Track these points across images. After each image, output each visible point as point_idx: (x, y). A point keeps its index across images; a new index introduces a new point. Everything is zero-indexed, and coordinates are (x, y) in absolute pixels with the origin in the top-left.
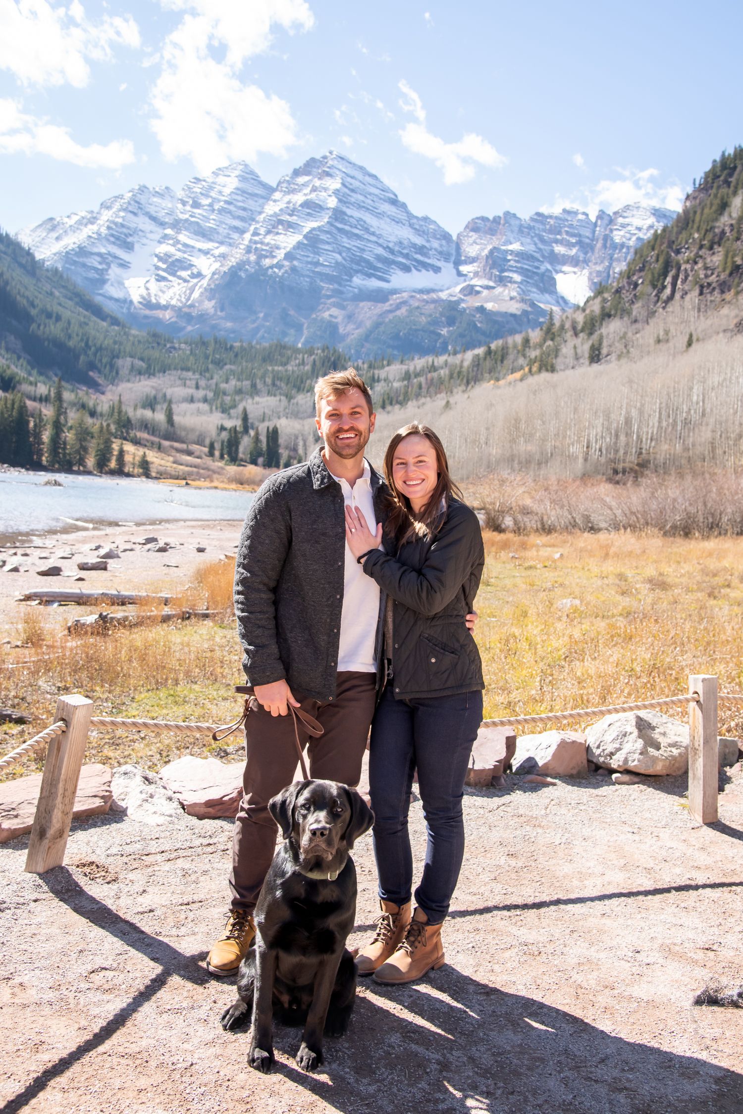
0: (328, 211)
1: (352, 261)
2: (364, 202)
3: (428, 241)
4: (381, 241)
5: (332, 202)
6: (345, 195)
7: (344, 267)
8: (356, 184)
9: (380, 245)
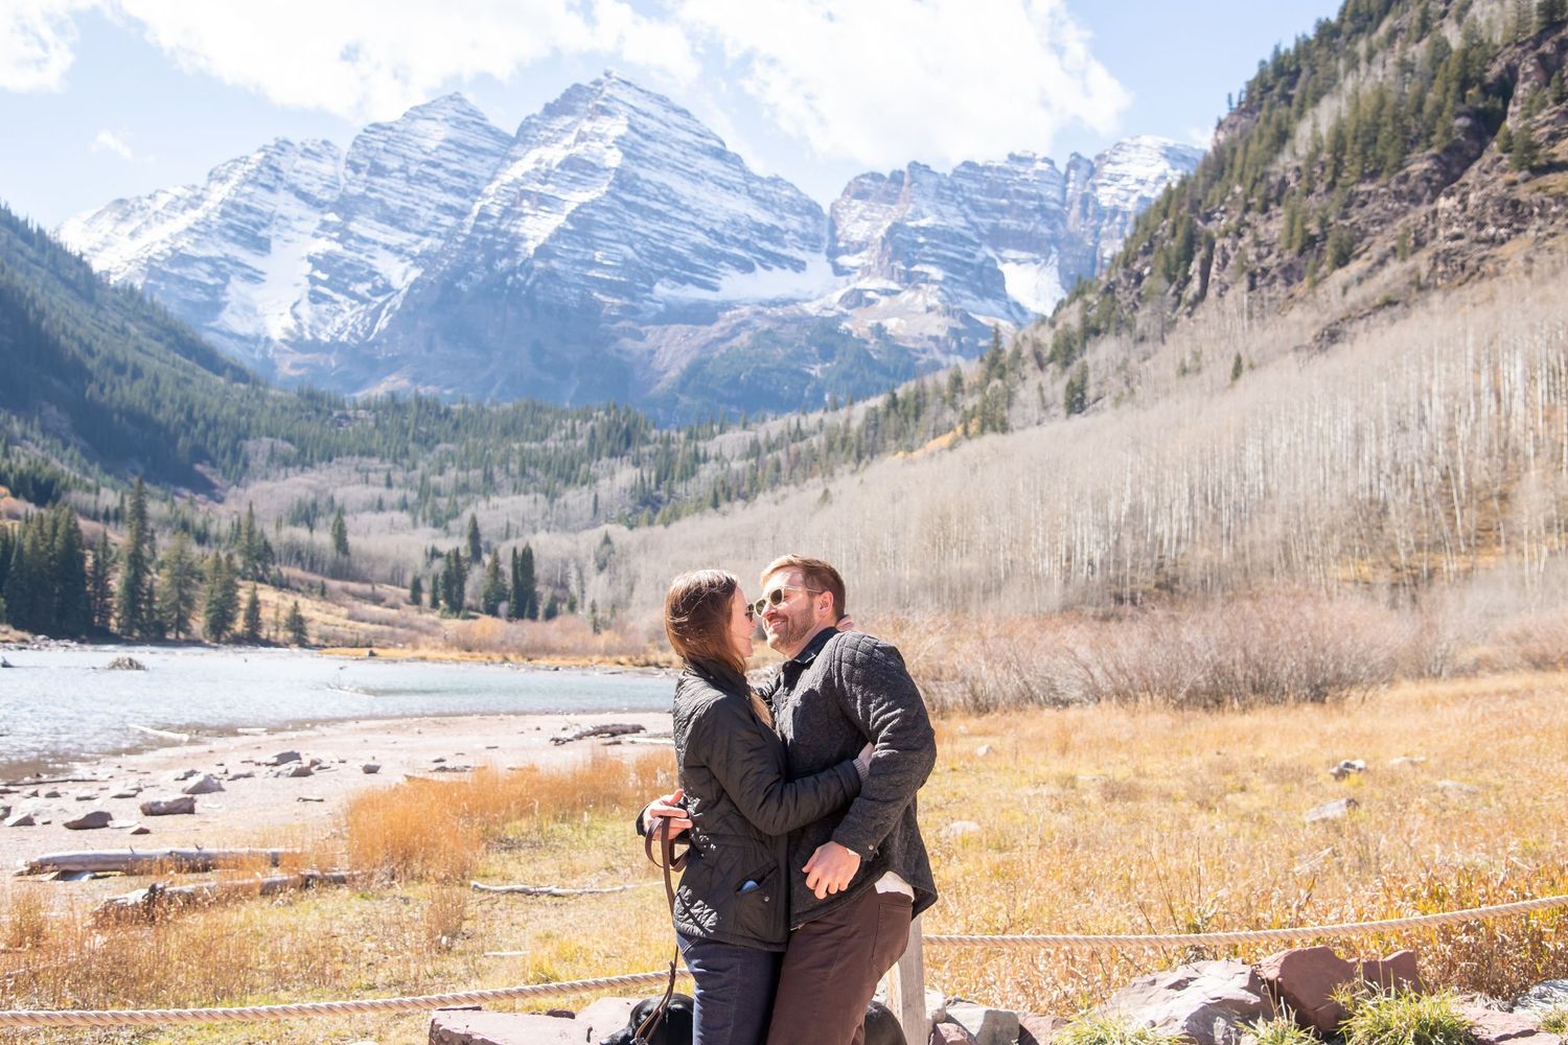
0: (606, 174)
1: (652, 256)
2: (667, 156)
3: (782, 218)
4: (700, 221)
5: (614, 158)
6: (634, 145)
7: (639, 267)
8: (653, 125)
9: (700, 228)
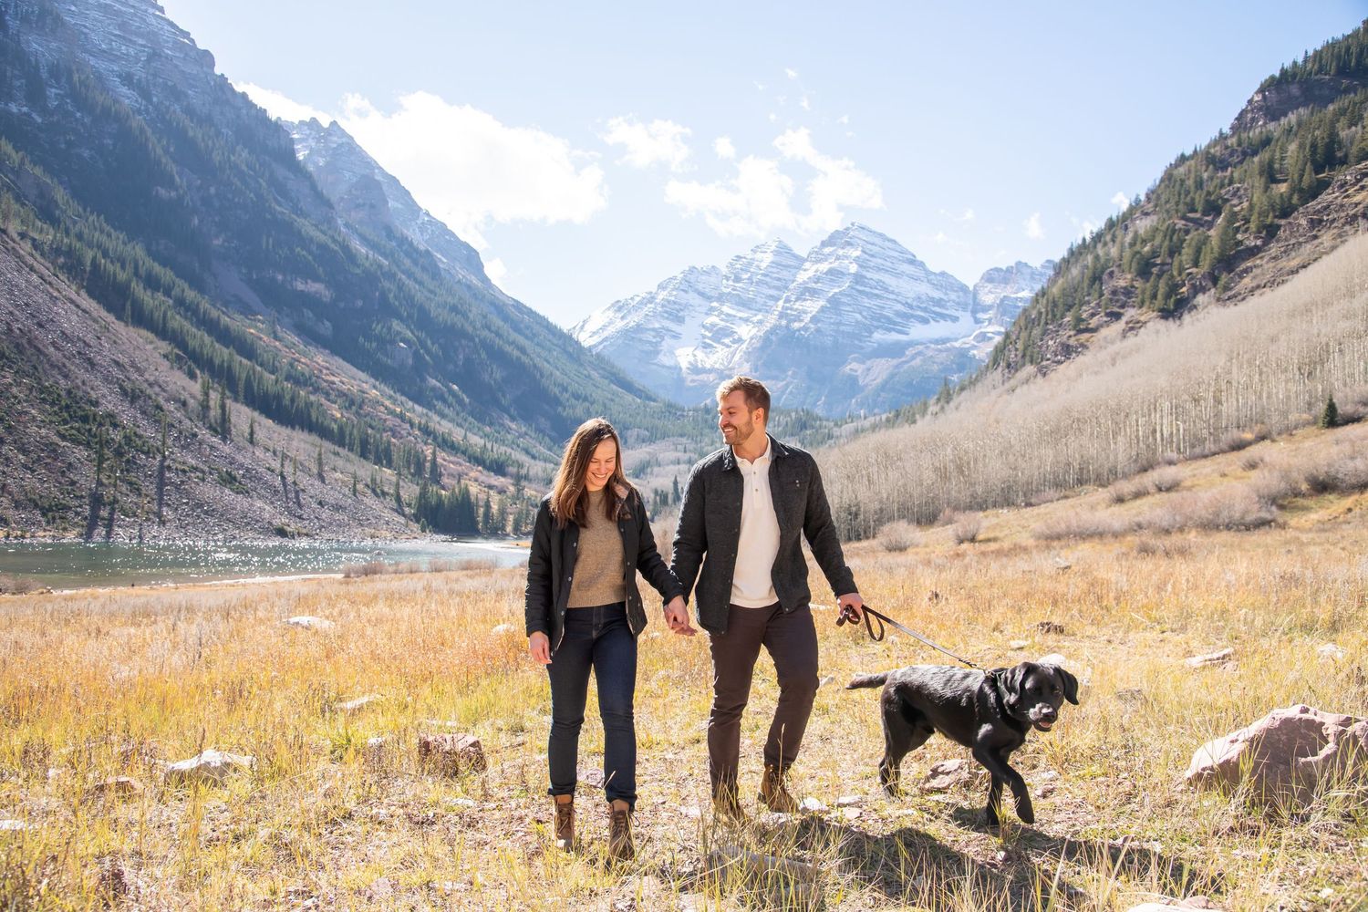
0: (849, 277)
2: (883, 265)
3: (946, 294)
4: (900, 298)
5: (853, 268)
6: (864, 261)
7: (864, 325)
8: (875, 249)
9: (899, 302)
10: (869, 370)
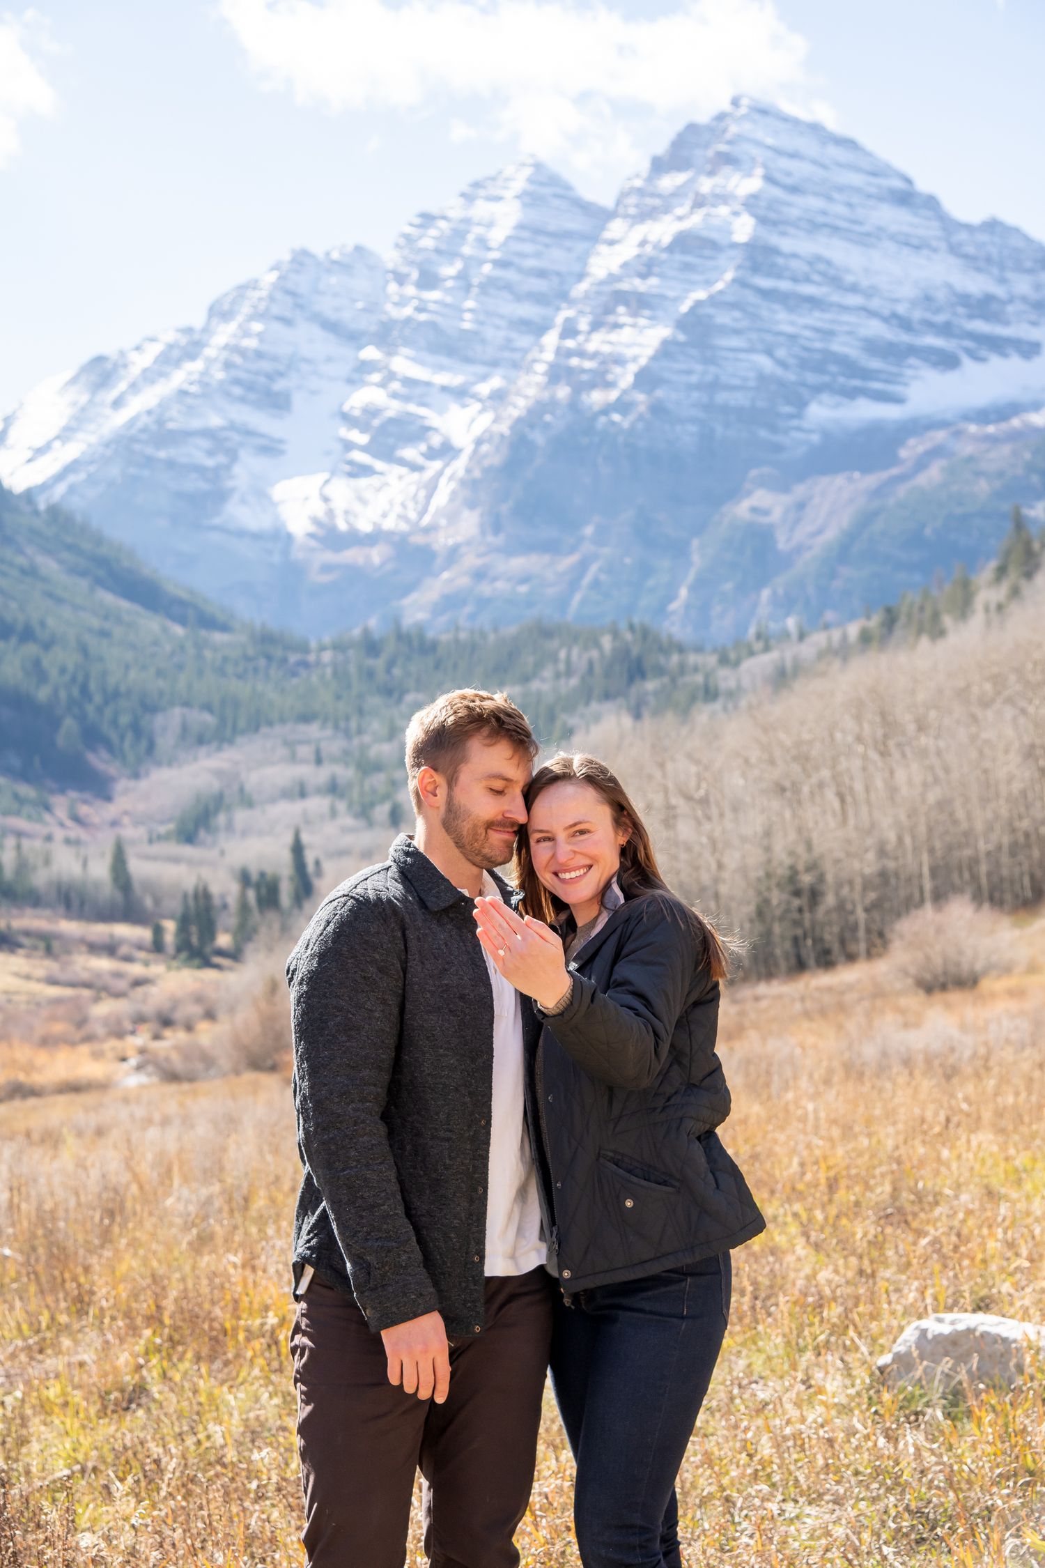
0: (732, 253)
1: (804, 364)
2: (824, 213)
3: (1002, 281)
4: (875, 304)
5: (743, 229)
6: (773, 204)
7: (781, 383)
8: (801, 170)
9: (873, 314)
10: (801, 506)
